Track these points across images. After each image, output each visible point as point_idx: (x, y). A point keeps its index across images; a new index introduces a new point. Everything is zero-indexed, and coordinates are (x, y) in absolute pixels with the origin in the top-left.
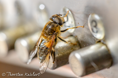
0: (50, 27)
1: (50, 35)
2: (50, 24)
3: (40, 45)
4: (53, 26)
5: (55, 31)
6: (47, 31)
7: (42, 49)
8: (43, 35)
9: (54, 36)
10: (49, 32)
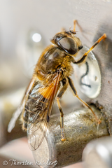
0: (51, 57)
1: (49, 73)
2: (51, 51)
3: (30, 93)
4: (57, 56)
5: (60, 66)
6: (44, 66)
7: (33, 101)
8: (38, 74)
9: (58, 75)
10: (48, 68)
